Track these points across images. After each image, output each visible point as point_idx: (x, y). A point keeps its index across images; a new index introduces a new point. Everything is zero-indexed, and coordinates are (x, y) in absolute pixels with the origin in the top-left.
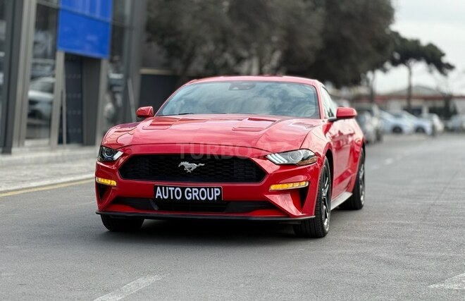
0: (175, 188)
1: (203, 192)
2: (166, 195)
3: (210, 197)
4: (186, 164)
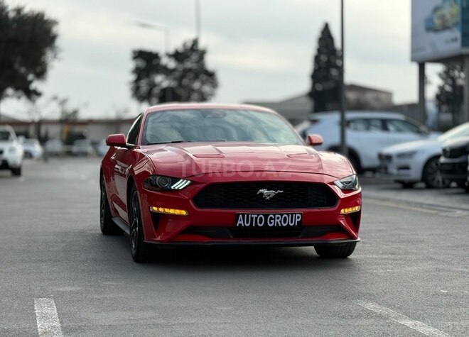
0: (258, 215)
1: (285, 218)
2: (247, 223)
3: (292, 222)
4: (265, 191)
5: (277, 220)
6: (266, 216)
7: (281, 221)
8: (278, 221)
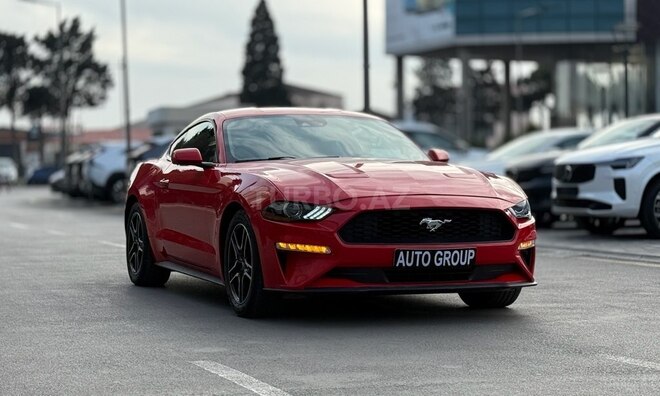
0: (423, 251)
2: (410, 262)
3: (463, 260)
4: (430, 221)
5: (445, 258)
6: (433, 253)
7: (450, 259)
8: (447, 259)
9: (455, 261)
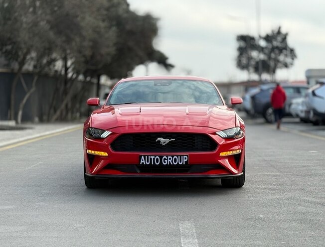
0: (155, 156)
1: (175, 159)
3: (181, 162)
4: (162, 139)
5: (169, 160)
6: (161, 157)
7: (172, 161)
9: (175, 162)
